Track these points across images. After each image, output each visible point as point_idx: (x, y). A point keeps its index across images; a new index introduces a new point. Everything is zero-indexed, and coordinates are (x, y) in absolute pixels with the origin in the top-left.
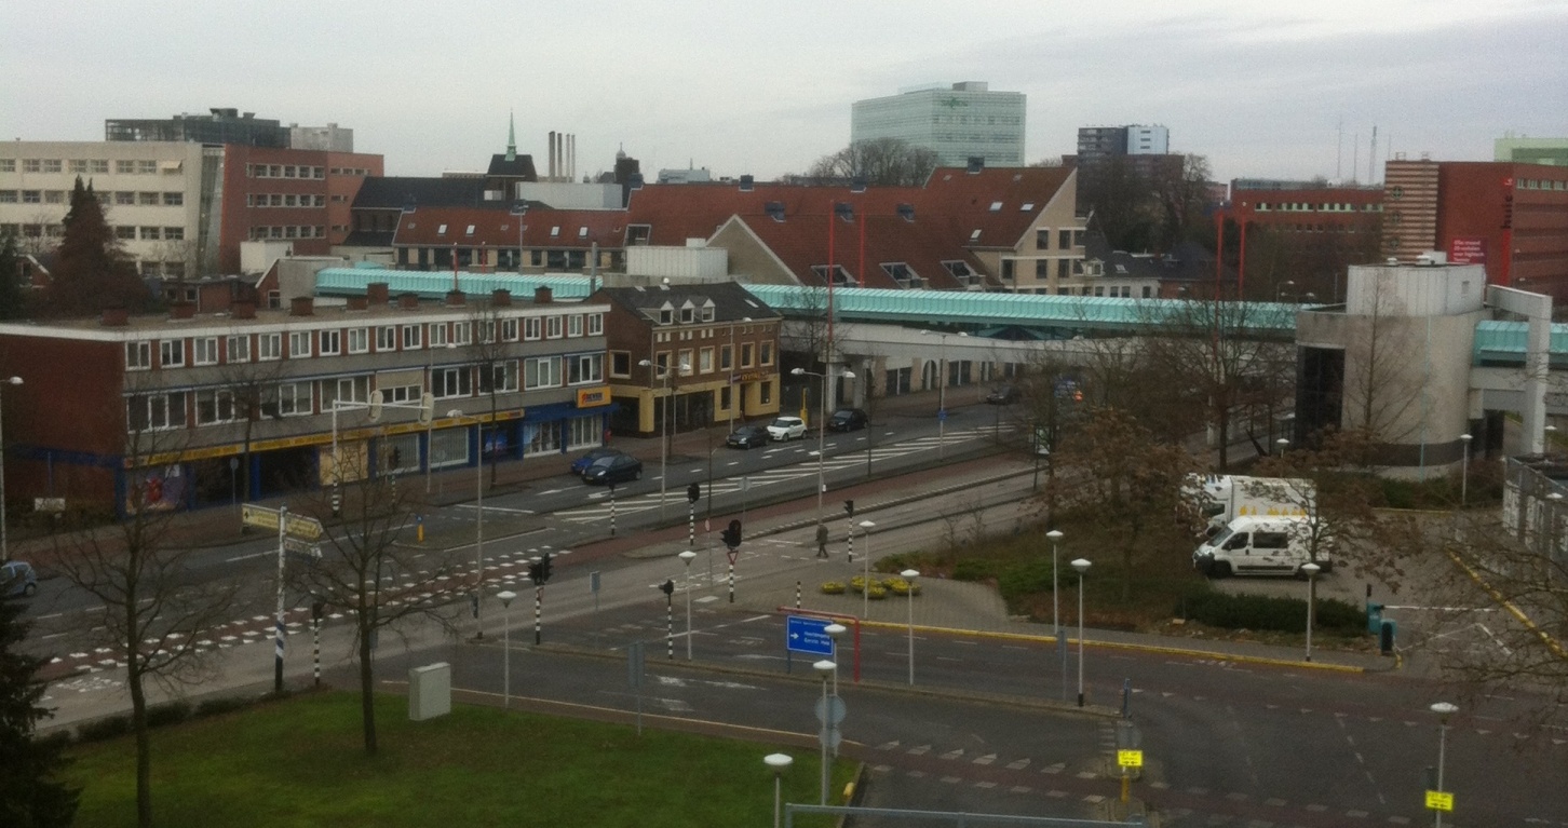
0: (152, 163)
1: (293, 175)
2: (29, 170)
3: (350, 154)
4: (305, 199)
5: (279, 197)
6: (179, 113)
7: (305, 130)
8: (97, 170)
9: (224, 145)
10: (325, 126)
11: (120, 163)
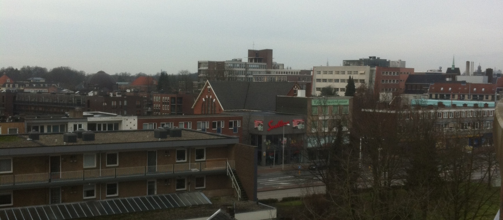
0: (357, 72)
1: (391, 74)
2: (324, 74)
3: (405, 68)
4: (394, 81)
5: (387, 80)
6: (361, 58)
7: (392, 62)
8: (342, 74)
9: (376, 67)
10: (398, 60)
11: (348, 72)
